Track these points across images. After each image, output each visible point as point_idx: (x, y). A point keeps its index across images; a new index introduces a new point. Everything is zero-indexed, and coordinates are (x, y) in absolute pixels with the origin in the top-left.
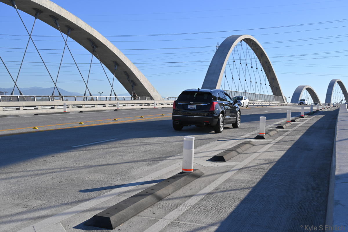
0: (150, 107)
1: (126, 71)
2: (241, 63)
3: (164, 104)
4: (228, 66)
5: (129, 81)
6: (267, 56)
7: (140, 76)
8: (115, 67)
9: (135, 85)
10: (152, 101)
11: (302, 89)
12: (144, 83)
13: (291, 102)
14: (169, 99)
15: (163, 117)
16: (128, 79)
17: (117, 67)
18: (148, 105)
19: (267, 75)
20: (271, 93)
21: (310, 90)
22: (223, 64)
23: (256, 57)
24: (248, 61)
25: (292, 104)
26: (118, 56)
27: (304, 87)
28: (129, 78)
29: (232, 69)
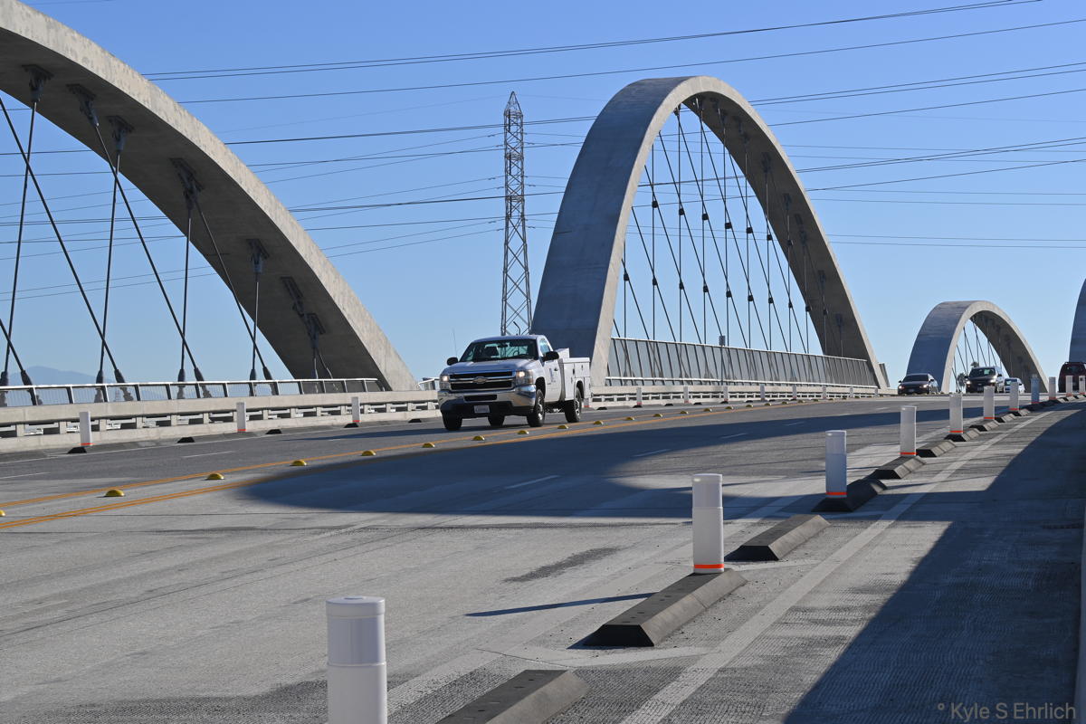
1: (291, 278)
5: (302, 316)
7: (342, 293)
8: (257, 263)
9: (321, 333)
12: (355, 322)
16: (298, 307)
26: (273, 219)
28: (300, 303)
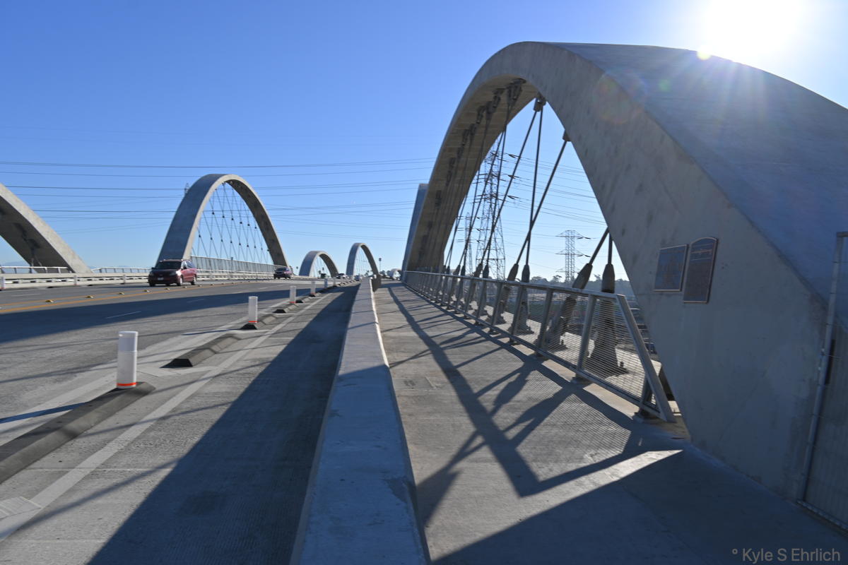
0: (65, 284)
1: (19, 224)
2: (223, 217)
3: (93, 279)
4: (203, 220)
5: (26, 240)
6: (264, 207)
9: (38, 248)
10: (71, 275)
11: (314, 256)
13: (300, 274)
14: (103, 270)
15: (89, 300)
16: (23, 236)
18: (63, 281)
19: (264, 235)
20: (270, 262)
21: (325, 258)
22: (194, 216)
23: (247, 207)
24: (236, 214)
25: (300, 277)
26: (4, 197)
27: (316, 252)
28: (25, 235)
29: (210, 225)
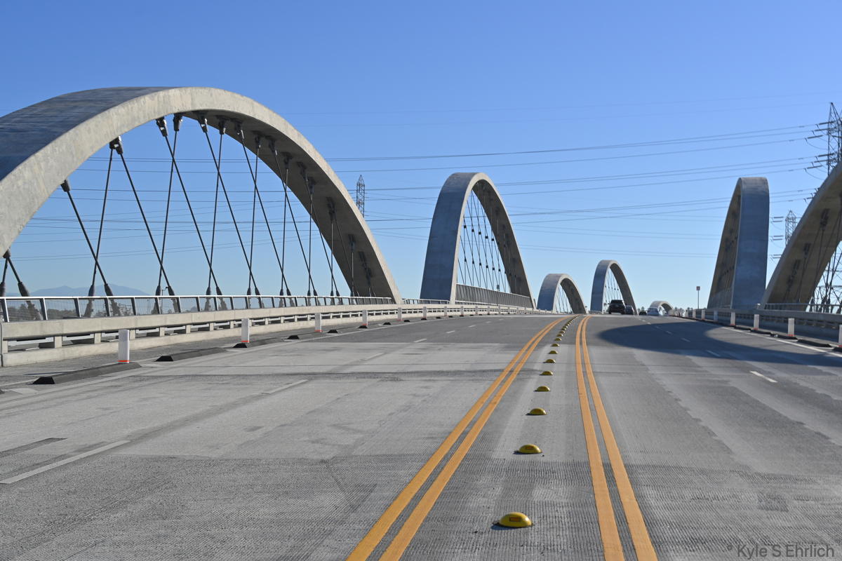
11: (555, 283)
17: (354, 244)
27: (559, 276)
